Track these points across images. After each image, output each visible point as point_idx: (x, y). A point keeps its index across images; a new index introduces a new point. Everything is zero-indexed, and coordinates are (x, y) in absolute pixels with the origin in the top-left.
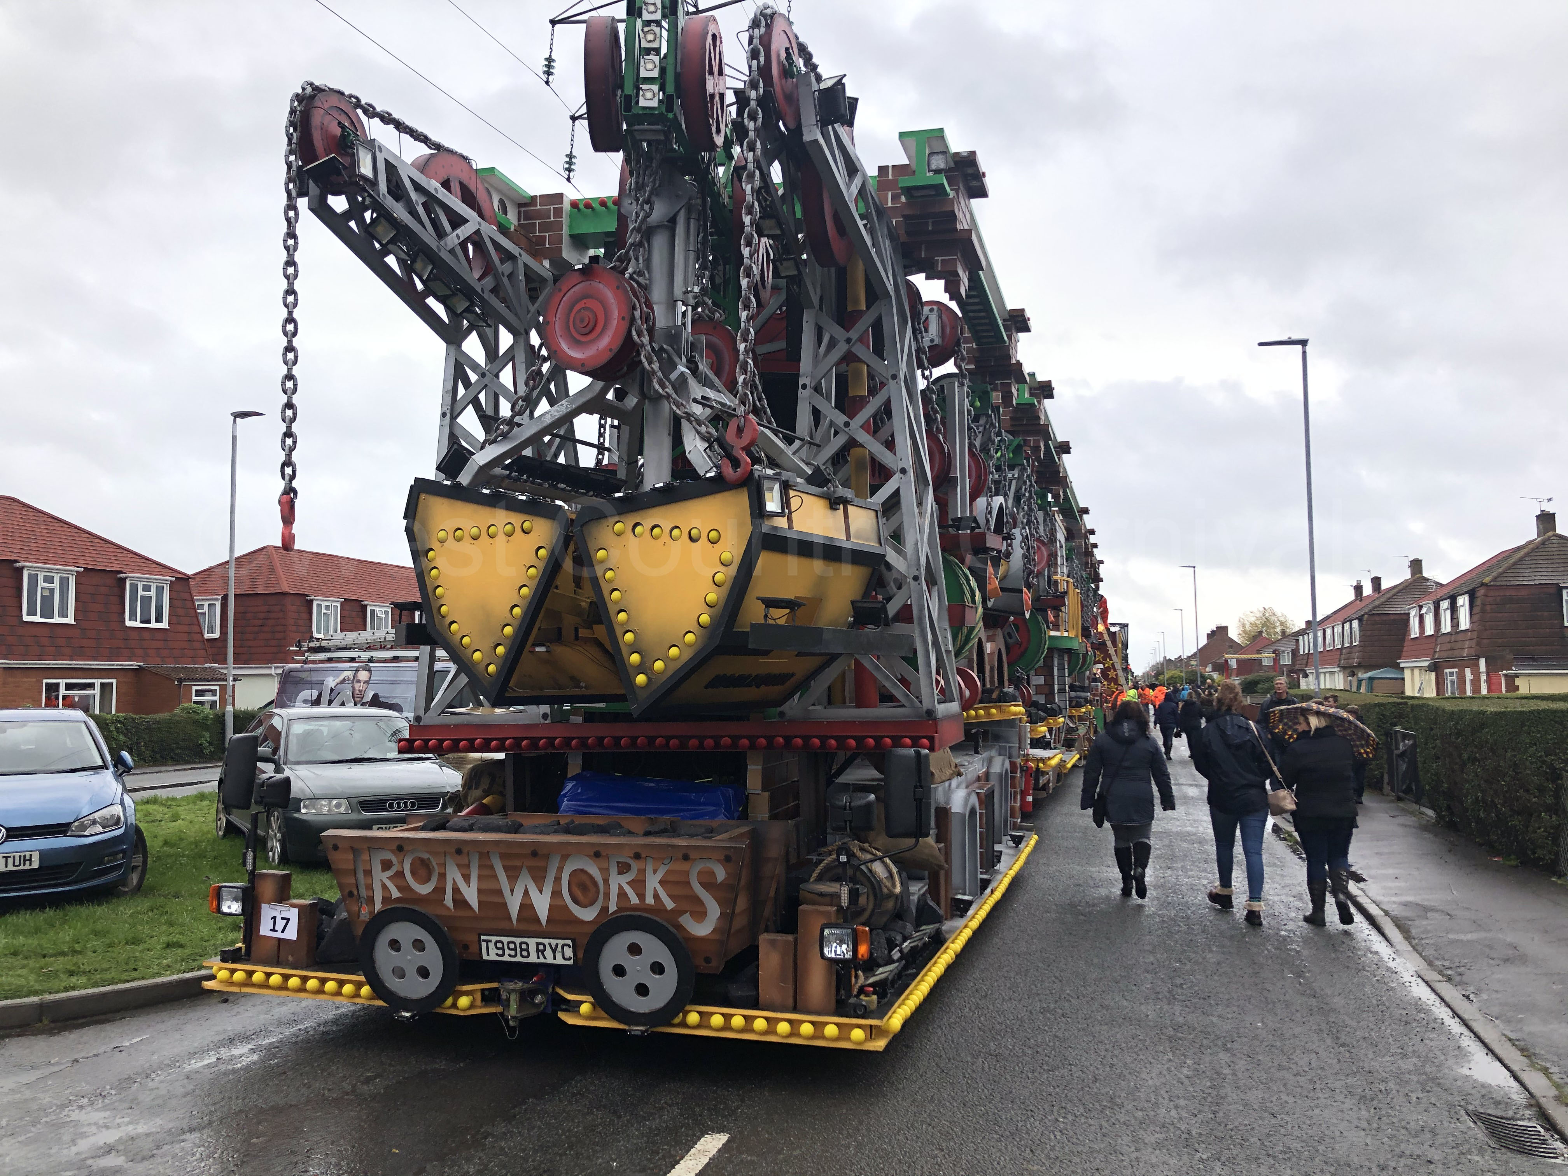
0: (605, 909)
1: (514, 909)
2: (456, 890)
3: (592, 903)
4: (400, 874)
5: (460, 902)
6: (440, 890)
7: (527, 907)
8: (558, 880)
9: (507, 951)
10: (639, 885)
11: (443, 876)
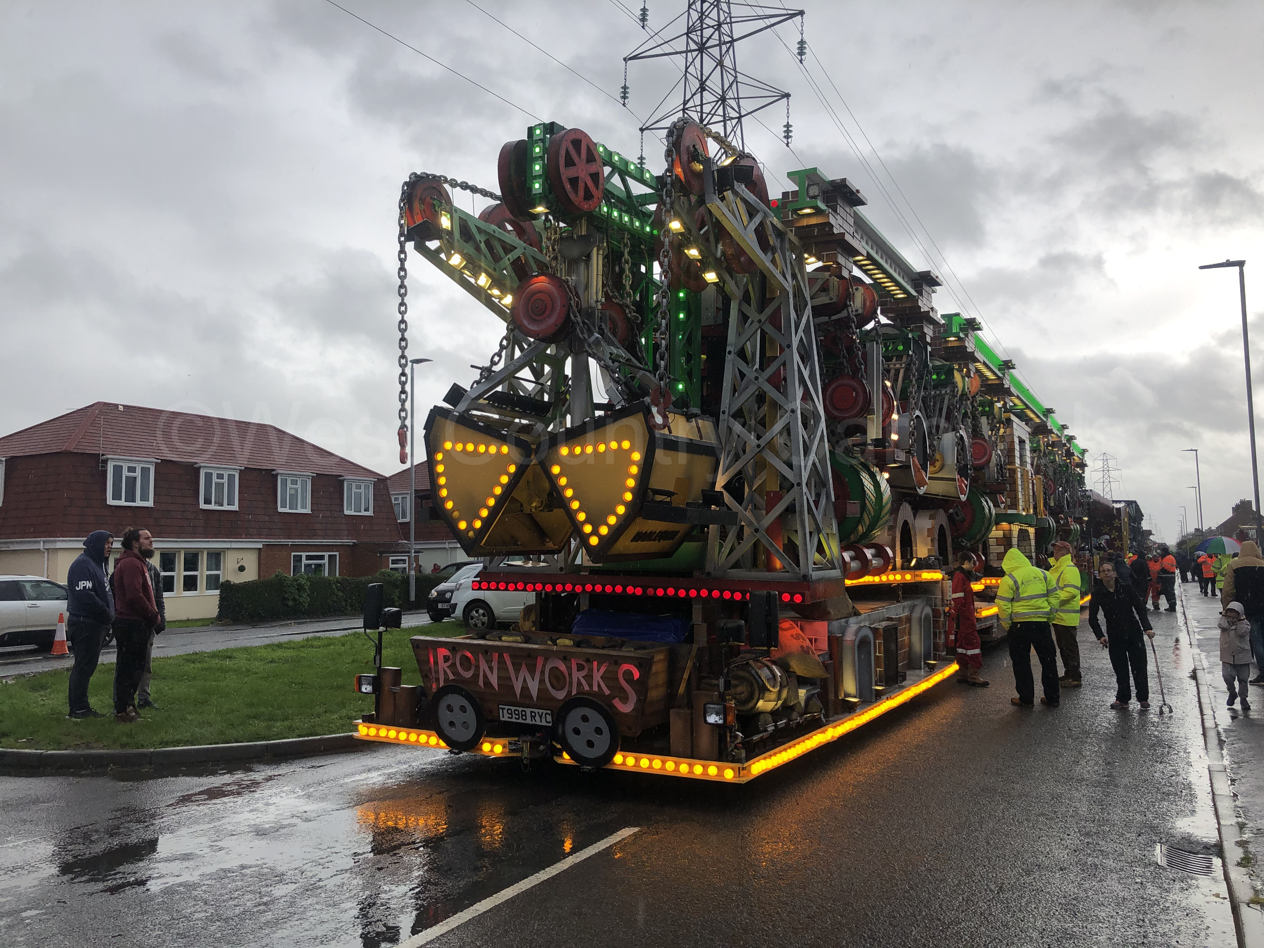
0: (570, 692)
1: (518, 691)
2: (485, 676)
3: (562, 688)
4: (453, 665)
5: (487, 683)
6: (476, 676)
7: (525, 688)
8: (543, 672)
9: (514, 716)
10: (589, 677)
11: (477, 667)
